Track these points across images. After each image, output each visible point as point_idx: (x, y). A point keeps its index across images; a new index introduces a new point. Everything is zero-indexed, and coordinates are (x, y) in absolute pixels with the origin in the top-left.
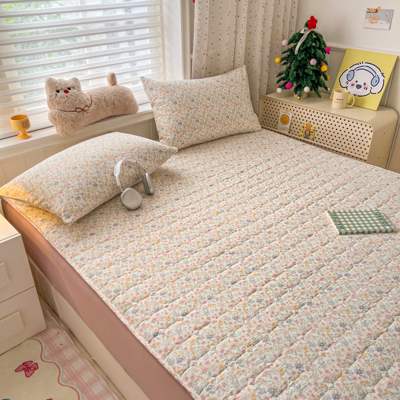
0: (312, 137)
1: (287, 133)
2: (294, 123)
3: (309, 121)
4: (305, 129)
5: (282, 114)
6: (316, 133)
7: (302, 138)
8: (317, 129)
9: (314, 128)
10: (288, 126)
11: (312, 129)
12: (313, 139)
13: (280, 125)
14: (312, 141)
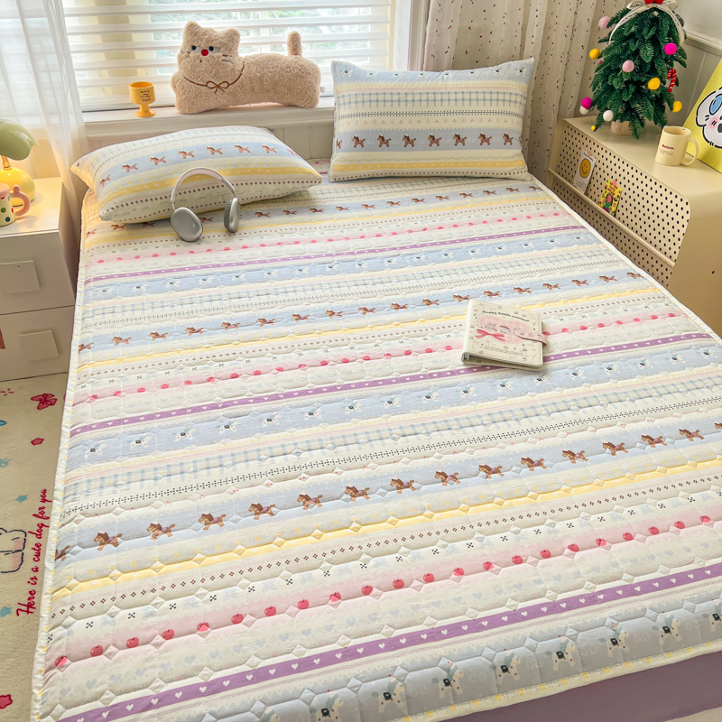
0: (614, 209)
1: (582, 193)
2: (597, 177)
3: (614, 179)
4: (608, 192)
5: (583, 157)
6: (622, 202)
7: (600, 208)
8: (623, 195)
9: (620, 192)
10: (586, 181)
11: (617, 193)
12: (615, 212)
13: (578, 177)
14: (611, 217)
